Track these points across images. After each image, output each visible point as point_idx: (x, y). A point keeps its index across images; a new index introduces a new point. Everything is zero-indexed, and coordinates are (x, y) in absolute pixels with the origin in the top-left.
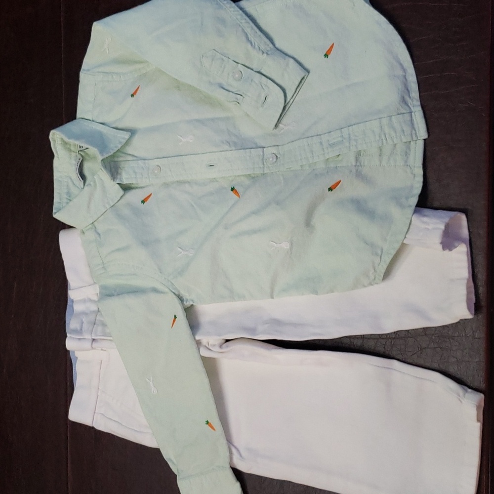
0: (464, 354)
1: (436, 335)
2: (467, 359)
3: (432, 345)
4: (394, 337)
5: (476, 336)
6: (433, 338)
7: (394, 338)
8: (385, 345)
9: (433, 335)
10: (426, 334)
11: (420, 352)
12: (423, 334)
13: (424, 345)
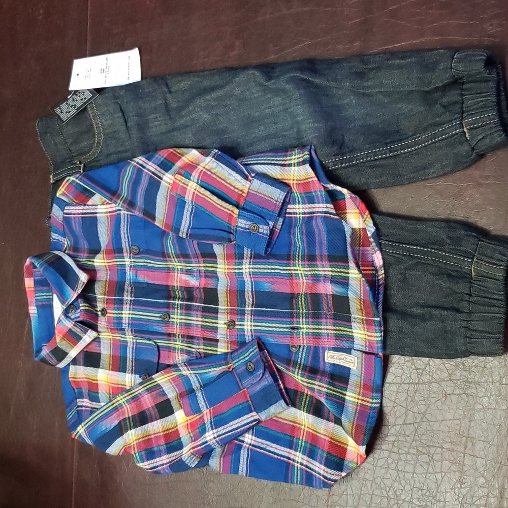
0: (491, 401)
1: (461, 381)
2: (493, 406)
3: (457, 391)
4: (417, 382)
5: (504, 383)
6: (459, 383)
7: (417, 384)
8: (407, 390)
9: (459, 380)
10: (450, 380)
11: (444, 399)
12: (448, 379)
13: (449, 392)
